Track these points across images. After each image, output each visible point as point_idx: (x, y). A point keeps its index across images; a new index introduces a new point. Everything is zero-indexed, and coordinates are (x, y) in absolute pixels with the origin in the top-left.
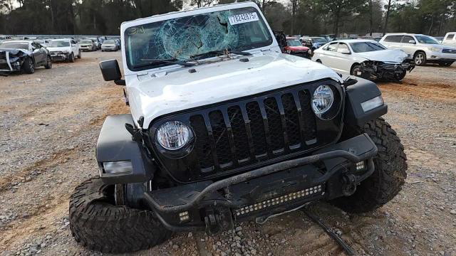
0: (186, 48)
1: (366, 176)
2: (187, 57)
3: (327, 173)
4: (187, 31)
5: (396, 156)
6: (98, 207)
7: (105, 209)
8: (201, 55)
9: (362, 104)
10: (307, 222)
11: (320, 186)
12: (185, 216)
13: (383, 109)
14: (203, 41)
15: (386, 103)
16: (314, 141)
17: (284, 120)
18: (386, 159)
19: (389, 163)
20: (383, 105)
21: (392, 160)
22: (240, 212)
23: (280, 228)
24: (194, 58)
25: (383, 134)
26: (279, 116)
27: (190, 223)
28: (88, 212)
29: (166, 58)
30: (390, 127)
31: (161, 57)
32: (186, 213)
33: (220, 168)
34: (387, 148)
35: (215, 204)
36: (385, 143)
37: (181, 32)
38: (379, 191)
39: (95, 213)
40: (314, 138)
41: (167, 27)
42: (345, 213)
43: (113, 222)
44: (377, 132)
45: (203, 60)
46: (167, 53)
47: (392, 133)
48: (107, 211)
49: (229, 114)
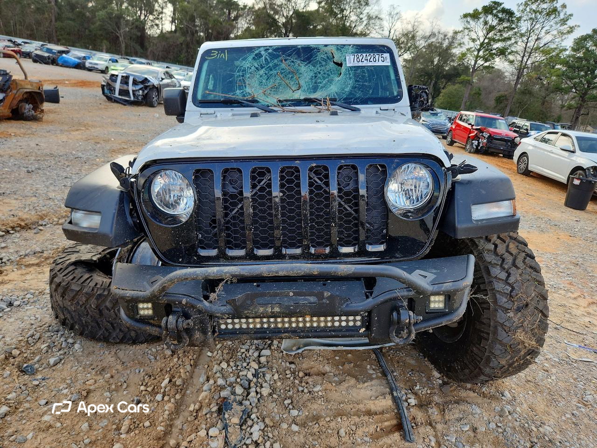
0: (275, 89)
1: (444, 322)
2: (272, 100)
3: (370, 299)
4: (283, 65)
5: (527, 305)
6: (79, 270)
7: (86, 276)
8: (292, 100)
9: (473, 208)
10: (371, 372)
11: (358, 318)
12: (148, 309)
13: (511, 223)
14: (302, 82)
15: (519, 214)
16: (381, 248)
17: (335, 204)
18: (506, 306)
19: (511, 314)
20: (514, 215)
21: (519, 310)
22: (226, 324)
23: (327, 368)
24: (282, 103)
25: (514, 264)
26: (328, 197)
27: (152, 321)
28: (63, 274)
29: (244, 96)
30: (533, 258)
31: (238, 95)
32: (150, 305)
33: (225, 254)
34: (513, 288)
35: (184, 302)
36: (512, 280)
37: (276, 66)
38: (486, 354)
39: (71, 277)
40: (382, 243)
41: (259, 55)
42: (436, 374)
43: (89, 296)
44: (503, 260)
45: (293, 108)
46: (248, 90)
47: (531, 267)
48: (88, 278)
49: (253, 178)
